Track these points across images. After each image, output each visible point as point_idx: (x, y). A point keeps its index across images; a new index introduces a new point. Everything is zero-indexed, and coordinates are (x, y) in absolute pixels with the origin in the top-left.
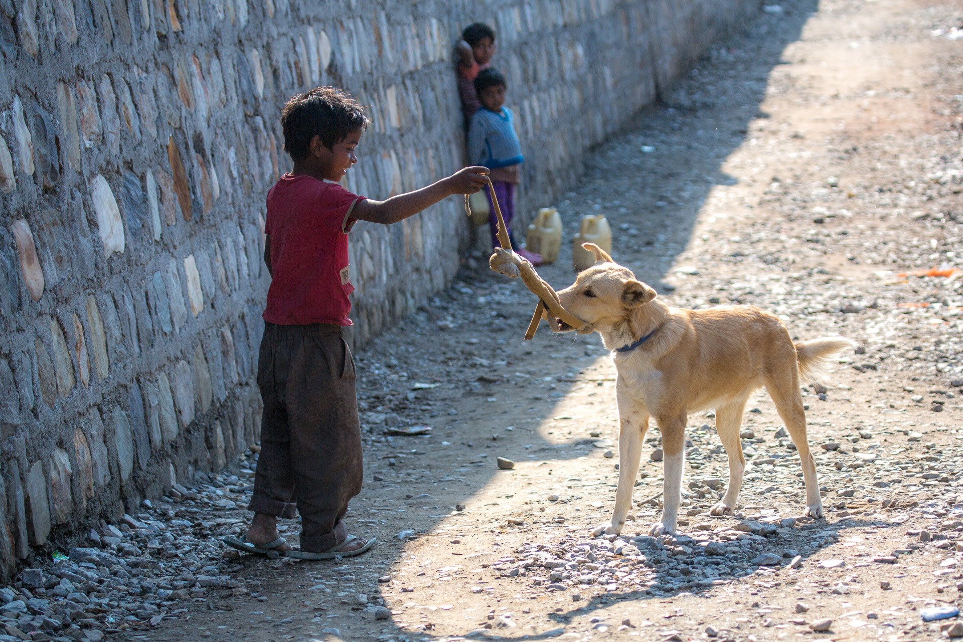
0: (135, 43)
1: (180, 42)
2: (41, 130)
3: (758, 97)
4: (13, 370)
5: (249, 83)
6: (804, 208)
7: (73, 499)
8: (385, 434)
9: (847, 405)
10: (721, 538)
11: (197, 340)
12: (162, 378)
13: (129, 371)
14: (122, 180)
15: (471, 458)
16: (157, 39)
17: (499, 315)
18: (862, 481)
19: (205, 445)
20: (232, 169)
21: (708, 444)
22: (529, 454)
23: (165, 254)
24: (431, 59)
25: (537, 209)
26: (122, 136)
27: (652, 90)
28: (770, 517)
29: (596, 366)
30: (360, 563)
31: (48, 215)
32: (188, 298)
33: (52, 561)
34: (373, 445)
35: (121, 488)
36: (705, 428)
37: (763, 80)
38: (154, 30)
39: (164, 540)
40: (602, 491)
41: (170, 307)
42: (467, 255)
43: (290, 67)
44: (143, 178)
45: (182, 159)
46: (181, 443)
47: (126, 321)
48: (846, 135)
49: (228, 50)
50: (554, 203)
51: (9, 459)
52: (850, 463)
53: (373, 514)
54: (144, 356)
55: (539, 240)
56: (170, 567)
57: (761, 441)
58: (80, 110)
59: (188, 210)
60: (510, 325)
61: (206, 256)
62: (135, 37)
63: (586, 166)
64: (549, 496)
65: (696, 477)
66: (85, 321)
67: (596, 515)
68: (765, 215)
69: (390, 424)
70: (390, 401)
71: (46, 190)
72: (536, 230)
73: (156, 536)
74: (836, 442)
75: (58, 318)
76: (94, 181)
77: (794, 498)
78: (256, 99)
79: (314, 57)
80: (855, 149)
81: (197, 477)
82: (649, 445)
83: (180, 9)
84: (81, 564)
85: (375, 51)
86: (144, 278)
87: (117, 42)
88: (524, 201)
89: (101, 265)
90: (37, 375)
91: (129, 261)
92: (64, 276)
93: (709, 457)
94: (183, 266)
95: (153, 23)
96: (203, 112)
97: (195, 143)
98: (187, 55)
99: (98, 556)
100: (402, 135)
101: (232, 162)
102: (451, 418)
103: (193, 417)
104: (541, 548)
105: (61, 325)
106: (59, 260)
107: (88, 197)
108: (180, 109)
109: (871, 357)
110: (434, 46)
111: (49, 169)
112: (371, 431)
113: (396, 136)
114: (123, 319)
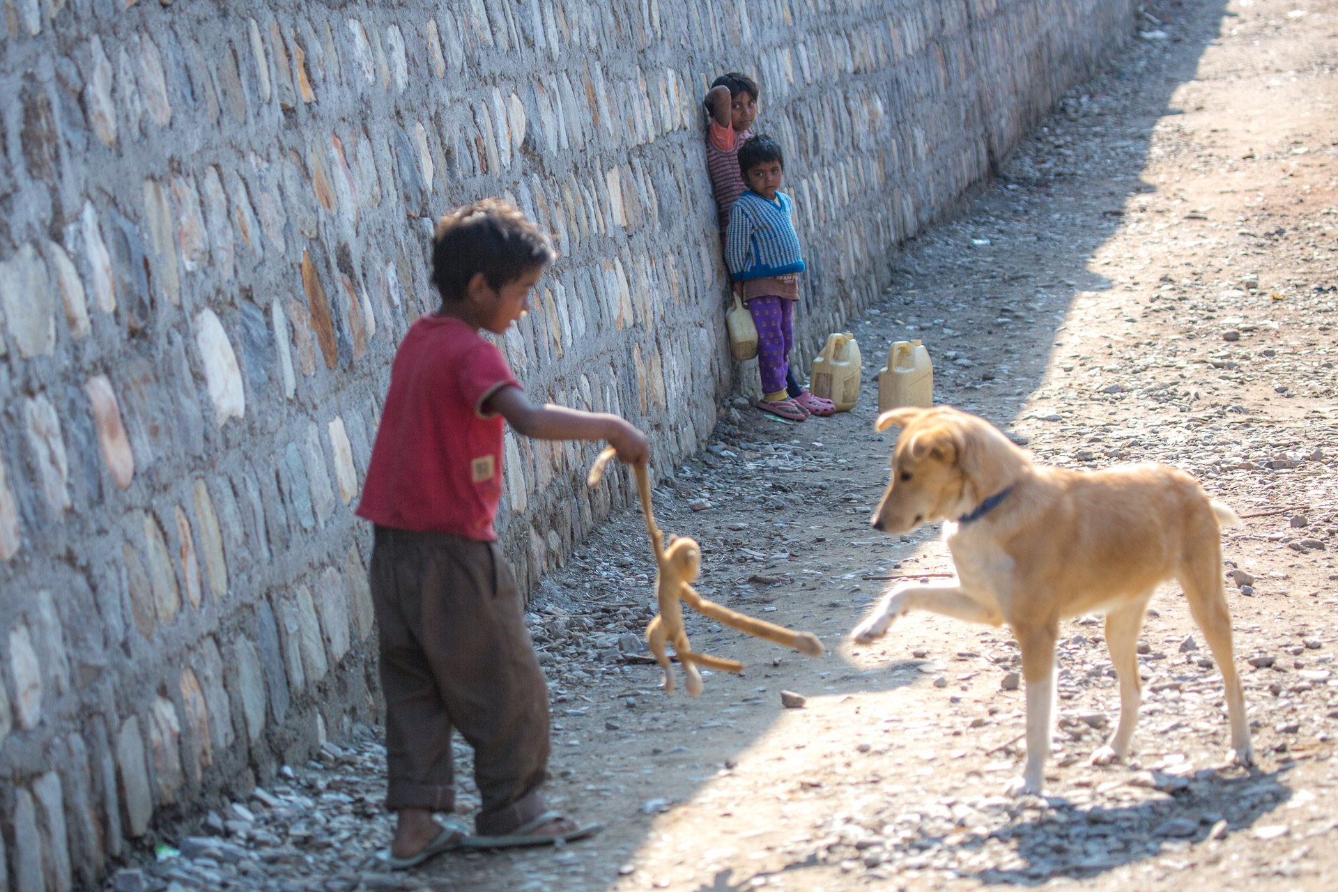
0: (251, 120)
1: (314, 117)
2: (124, 249)
3: (1137, 162)
4: (94, 588)
5: (412, 171)
6: (1209, 318)
7: (183, 769)
8: (619, 662)
9: (1284, 600)
10: (1110, 799)
11: (350, 538)
12: (303, 593)
13: (256, 585)
14: (238, 315)
15: (744, 694)
16: (281, 115)
17: (775, 488)
18: (1310, 711)
19: (365, 685)
20: (392, 293)
21: (1083, 663)
22: (826, 684)
23: (302, 417)
24: (668, 127)
25: (825, 334)
26: (236, 253)
27: (984, 158)
28: (1178, 767)
29: (919, 556)
30: (591, 849)
31: (137, 368)
32: (336, 478)
33: (155, 857)
34: (603, 679)
35: (250, 751)
36: (1078, 640)
37: (1144, 138)
38: (277, 101)
39: (312, 823)
40: (932, 735)
41: (310, 492)
42: (727, 403)
43: (469, 146)
44: (267, 311)
45: (321, 282)
46: (332, 684)
47: (250, 515)
48: (1266, 212)
49: (381, 126)
50: (849, 325)
51: (91, 716)
52: (1291, 685)
53: (607, 778)
54: (276, 563)
55: (830, 378)
56: (323, 861)
57: (1160, 657)
58: (178, 218)
59: (331, 354)
60: (791, 501)
61: (359, 419)
62: (251, 112)
63: (893, 271)
64: (857, 745)
65: (1068, 712)
66: (192, 518)
67: (928, 770)
68: (1152, 332)
69: (626, 647)
70: (625, 614)
71: (133, 333)
72: (825, 363)
73: (301, 817)
74: (1270, 655)
75: (154, 515)
76: (199, 318)
77: (1214, 738)
78: (422, 193)
79: (503, 131)
80: (1280, 232)
81: (355, 732)
82: (997, 667)
83: (313, 70)
84: (198, 861)
85: (589, 119)
86: (273, 452)
87: (225, 120)
88: (805, 324)
89: (212, 436)
90: (126, 596)
91: (251, 428)
92: (161, 454)
93: (1086, 682)
94: (327, 433)
95: (276, 91)
96: (349, 215)
97: (339, 259)
98: (324, 135)
99: (221, 848)
100: (630, 236)
101: (391, 283)
102: (713, 636)
103: (348, 647)
104: (848, 820)
105: (158, 523)
106: (154, 432)
107: (192, 341)
108: (316, 211)
109: (1315, 530)
110: (671, 107)
111: (136, 303)
112: (599, 658)
113: (622, 237)
114: (245, 511)
